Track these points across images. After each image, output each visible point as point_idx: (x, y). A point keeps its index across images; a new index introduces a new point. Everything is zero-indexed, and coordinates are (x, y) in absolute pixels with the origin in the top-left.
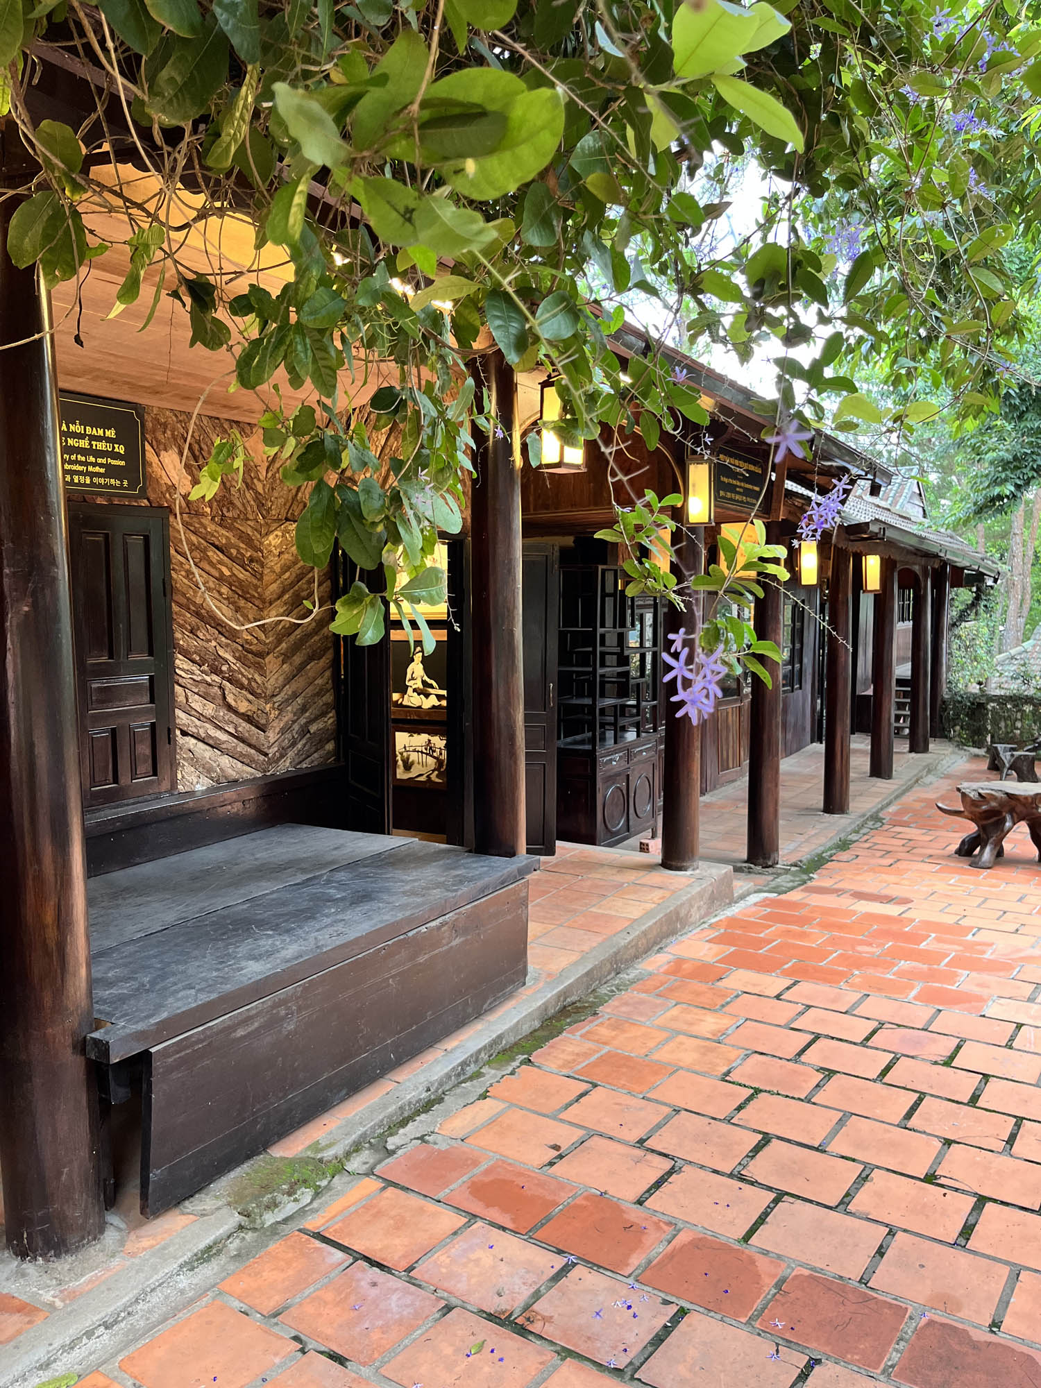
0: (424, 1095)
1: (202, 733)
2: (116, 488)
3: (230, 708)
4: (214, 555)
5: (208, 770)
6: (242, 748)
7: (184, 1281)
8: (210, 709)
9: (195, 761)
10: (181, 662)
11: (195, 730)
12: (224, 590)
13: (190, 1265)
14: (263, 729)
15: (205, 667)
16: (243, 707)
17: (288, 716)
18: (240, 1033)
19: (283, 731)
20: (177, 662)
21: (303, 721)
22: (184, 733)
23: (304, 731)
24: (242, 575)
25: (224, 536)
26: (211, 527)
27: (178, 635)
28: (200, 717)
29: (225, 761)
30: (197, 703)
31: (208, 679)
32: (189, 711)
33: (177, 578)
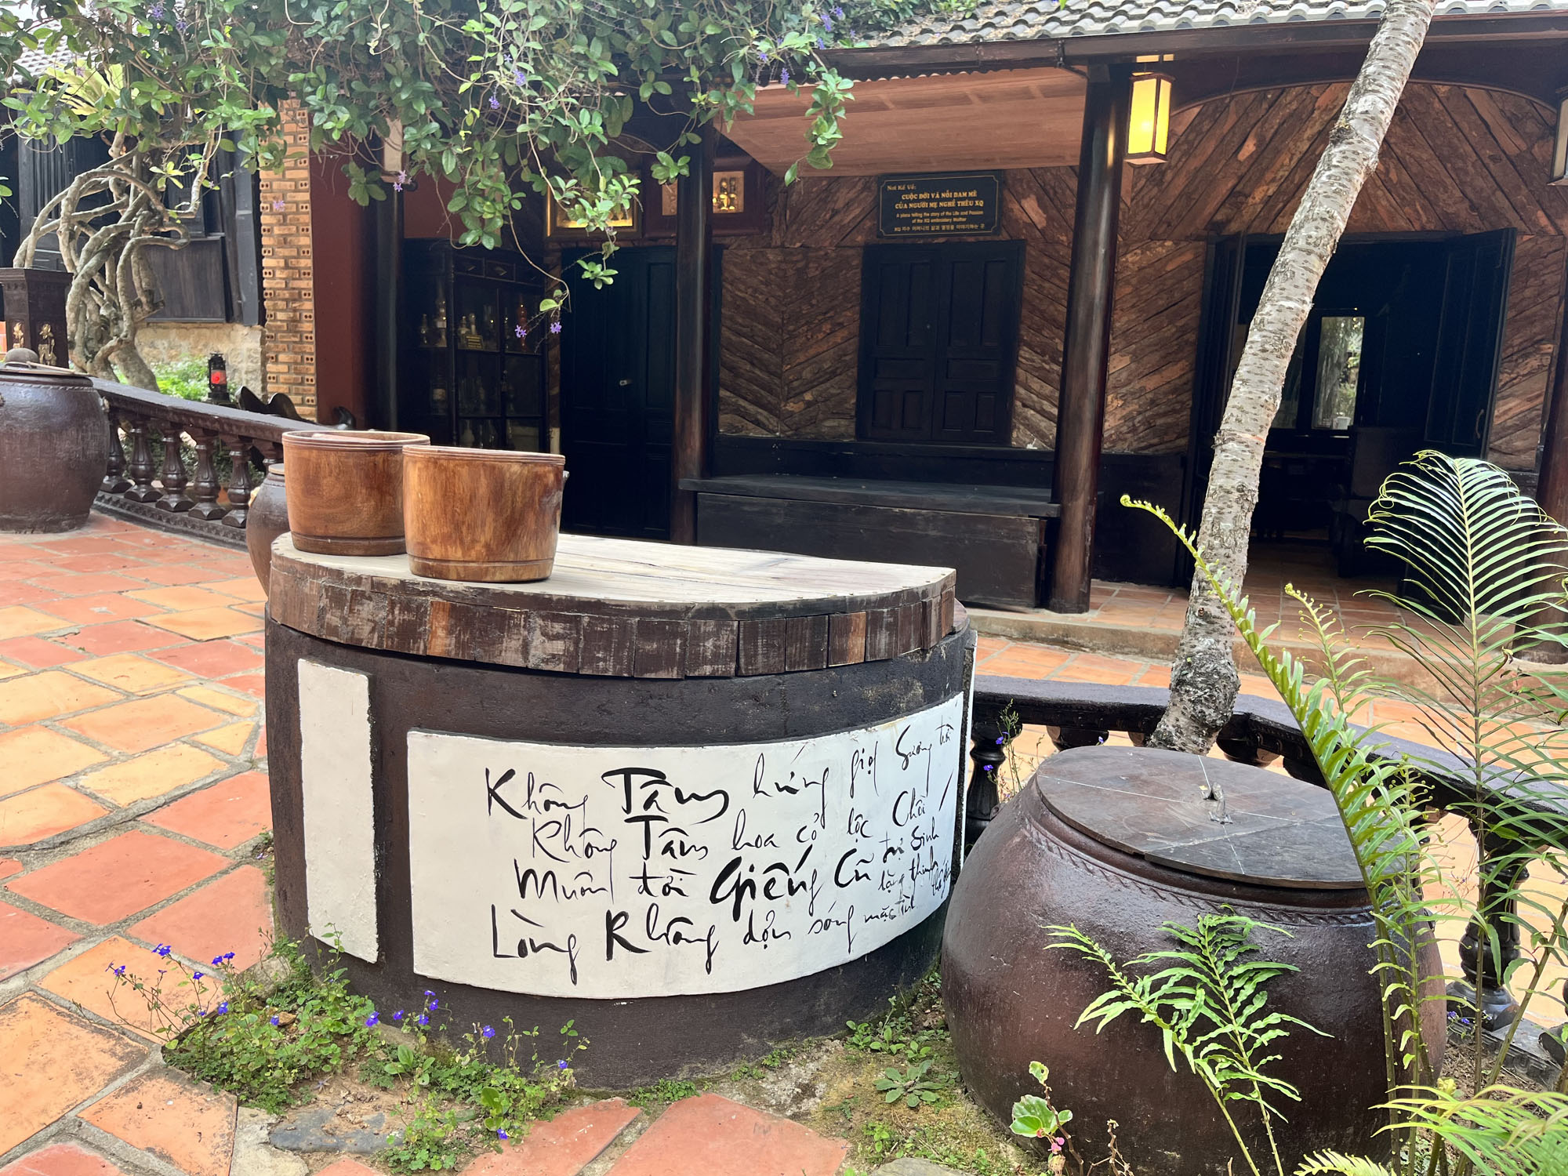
1: (1038, 407)
2: (974, 229)
5: (1040, 435)
8: (1048, 390)
9: (1029, 426)
10: (1025, 353)
11: (1031, 404)
15: (1047, 358)
17: (1132, 407)
19: (1125, 419)
20: (1022, 352)
21: (1149, 414)
22: (1024, 405)
23: (1150, 423)
27: (1023, 332)
28: (1038, 394)
30: (1036, 384)
31: (1047, 367)
32: (1028, 389)
33: (1029, 292)
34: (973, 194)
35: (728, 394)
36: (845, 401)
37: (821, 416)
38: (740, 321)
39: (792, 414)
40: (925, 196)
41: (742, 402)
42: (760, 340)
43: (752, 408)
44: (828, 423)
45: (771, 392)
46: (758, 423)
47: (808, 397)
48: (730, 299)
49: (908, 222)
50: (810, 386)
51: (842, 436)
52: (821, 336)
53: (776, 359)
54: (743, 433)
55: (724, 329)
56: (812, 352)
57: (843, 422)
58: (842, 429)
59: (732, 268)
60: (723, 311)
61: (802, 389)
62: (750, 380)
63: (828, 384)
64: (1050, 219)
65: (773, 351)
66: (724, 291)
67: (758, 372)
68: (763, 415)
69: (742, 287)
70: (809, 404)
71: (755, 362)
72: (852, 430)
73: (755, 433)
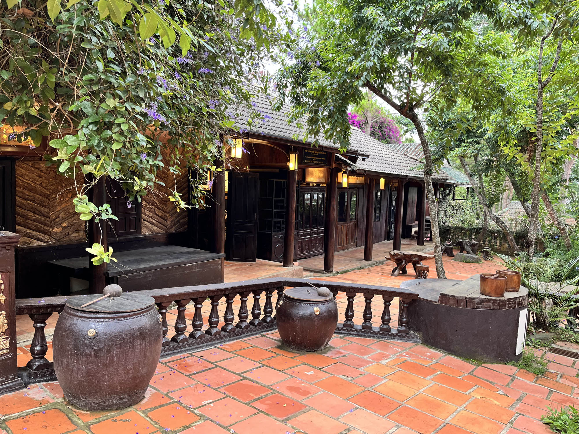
1: (149, 220)
3: (156, 214)
5: (150, 230)
6: (160, 225)
8: (151, 214)
9: (147, 227)
11: (147, 219)
14: (166, 220)
15: (150, 204)
16: (160, 214)
17: (173, 218)
19: (172, 221)
20: (143, 202)
21: (178, 219)
22: (144, 220)
23: (178, 222)
28: (148, 216)
29: (155, 228)
30: (147, 213)
31: (151, 207)
32: (145, 215)
35: (21, 228)
36: (81, 225)
37: (70, 233)
38: (27, 193)
39: (56, 233)
41: (29, 231)
42: (38, 202)
43: (35, 233)
44: (74, 235)
45: (45, 225)
46: (39, 239)
47: (64, 225)
48: (21, 184)
50: (64, 220)
51: (81, 239)
52: (67, 199)
53: (47, 210)
54: (31, 245)
55: (17, 197)
56: (63, 206)
57: (80, 234)
58: (81, 237)
59: (20, 169)
60: (17, 189)
61: (60, 222)
62: (33, 220)
63: (73, 219)
65: (45, 206)
66: (17, 180)
67: (37, 216)
68: (41, 236)
69: (27, 178)
70: (65, 228)
71: (36, 212)
72: (84, 237)
73: (37, 244)
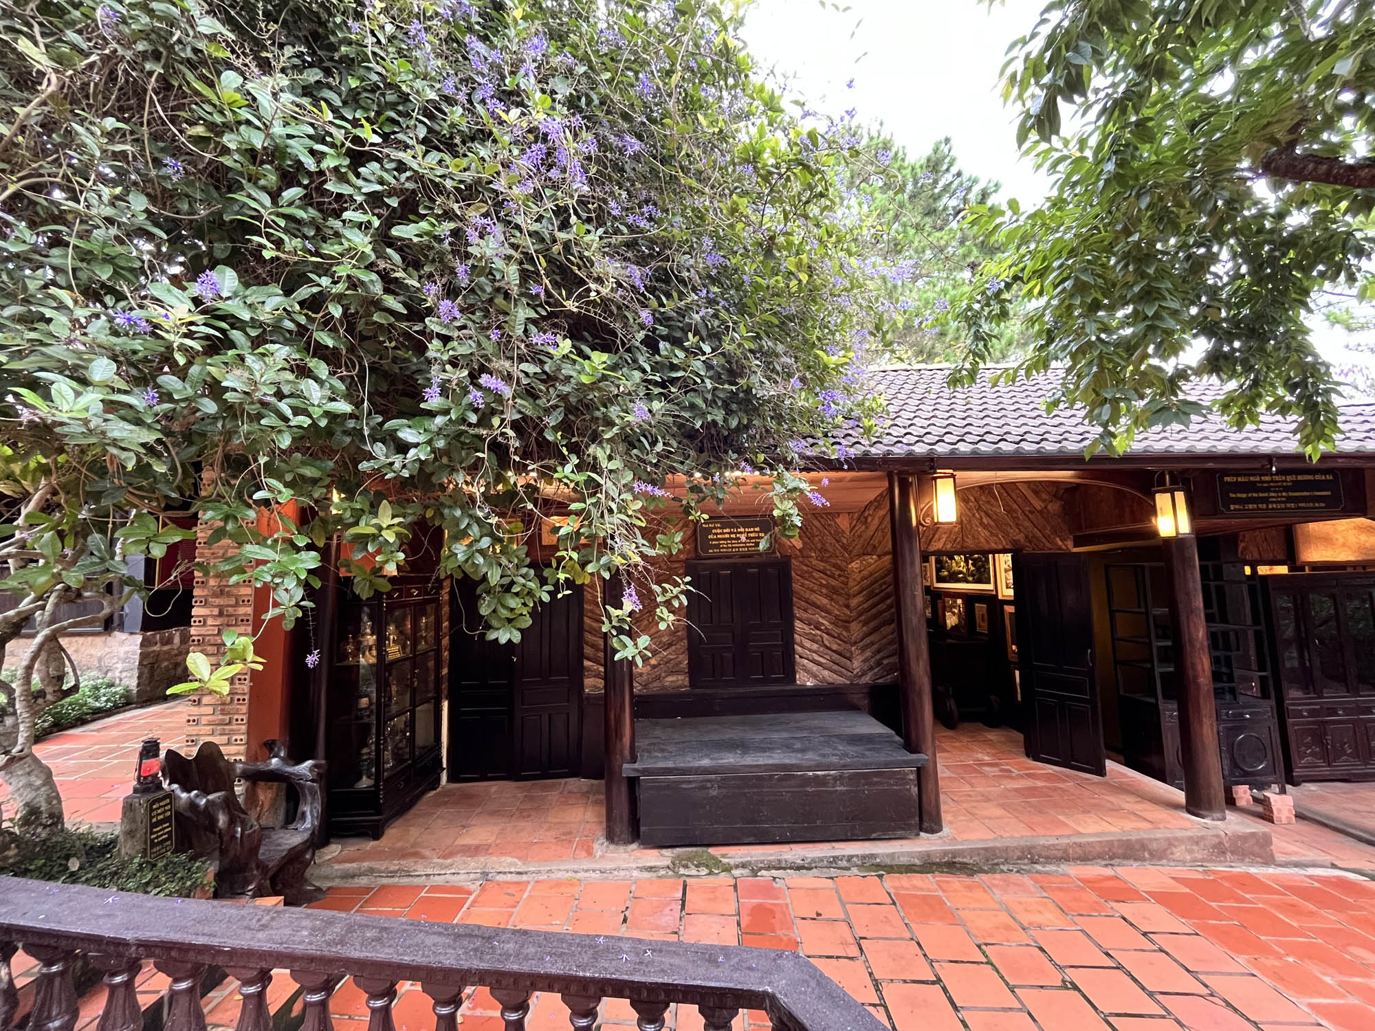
0: (799, 861)
1: (811, 657)
3: (827, 648)
4: (816, 575)
5: (815, 676)
6: (835, 667)
7: (636, 873)
8: (815, 646)
9: (806, 670)
10: (798, 624)
11: (806, 656)
12: (824, 591)
13: (643, 869)
14: (849, 659)
15: (812, 627)
16: (835, 647)
17: (868, 653)
18: (684, 786)
19: (864, 661)
20: (796, 624)
21: (878, 657)
22: (801, 657)
23: (879, 663)
24: (834, 583)
25: (821, 565)
26: (815, 562)
27: (796, 612)
28: (810, 650)
29: (826, 673)
30: (807, 644)
31: (814, 632)
32: (803, 647)
33: (796, 587)
34: (757, 529)
35: (591, 664)
36: (680, 663)
37: (663, 675)
39: (641, 674)
40: (727, 530)
44: (670, 679)
47: (653, 662)
49: (717, 546)
50: (654, 653)
51: (680, 687)
56: (653, 631)
57: (680, 677)
58: (680, 682)
63: (667, 652)
64: (804, 543)
70: (654, 667)
72: (687, 683)
